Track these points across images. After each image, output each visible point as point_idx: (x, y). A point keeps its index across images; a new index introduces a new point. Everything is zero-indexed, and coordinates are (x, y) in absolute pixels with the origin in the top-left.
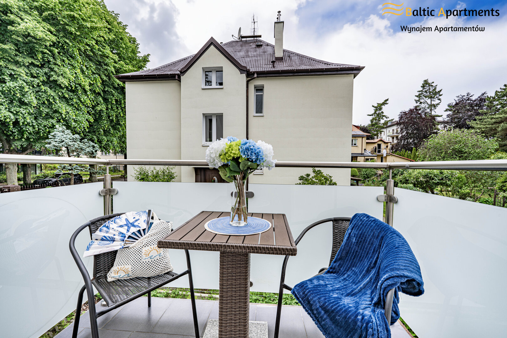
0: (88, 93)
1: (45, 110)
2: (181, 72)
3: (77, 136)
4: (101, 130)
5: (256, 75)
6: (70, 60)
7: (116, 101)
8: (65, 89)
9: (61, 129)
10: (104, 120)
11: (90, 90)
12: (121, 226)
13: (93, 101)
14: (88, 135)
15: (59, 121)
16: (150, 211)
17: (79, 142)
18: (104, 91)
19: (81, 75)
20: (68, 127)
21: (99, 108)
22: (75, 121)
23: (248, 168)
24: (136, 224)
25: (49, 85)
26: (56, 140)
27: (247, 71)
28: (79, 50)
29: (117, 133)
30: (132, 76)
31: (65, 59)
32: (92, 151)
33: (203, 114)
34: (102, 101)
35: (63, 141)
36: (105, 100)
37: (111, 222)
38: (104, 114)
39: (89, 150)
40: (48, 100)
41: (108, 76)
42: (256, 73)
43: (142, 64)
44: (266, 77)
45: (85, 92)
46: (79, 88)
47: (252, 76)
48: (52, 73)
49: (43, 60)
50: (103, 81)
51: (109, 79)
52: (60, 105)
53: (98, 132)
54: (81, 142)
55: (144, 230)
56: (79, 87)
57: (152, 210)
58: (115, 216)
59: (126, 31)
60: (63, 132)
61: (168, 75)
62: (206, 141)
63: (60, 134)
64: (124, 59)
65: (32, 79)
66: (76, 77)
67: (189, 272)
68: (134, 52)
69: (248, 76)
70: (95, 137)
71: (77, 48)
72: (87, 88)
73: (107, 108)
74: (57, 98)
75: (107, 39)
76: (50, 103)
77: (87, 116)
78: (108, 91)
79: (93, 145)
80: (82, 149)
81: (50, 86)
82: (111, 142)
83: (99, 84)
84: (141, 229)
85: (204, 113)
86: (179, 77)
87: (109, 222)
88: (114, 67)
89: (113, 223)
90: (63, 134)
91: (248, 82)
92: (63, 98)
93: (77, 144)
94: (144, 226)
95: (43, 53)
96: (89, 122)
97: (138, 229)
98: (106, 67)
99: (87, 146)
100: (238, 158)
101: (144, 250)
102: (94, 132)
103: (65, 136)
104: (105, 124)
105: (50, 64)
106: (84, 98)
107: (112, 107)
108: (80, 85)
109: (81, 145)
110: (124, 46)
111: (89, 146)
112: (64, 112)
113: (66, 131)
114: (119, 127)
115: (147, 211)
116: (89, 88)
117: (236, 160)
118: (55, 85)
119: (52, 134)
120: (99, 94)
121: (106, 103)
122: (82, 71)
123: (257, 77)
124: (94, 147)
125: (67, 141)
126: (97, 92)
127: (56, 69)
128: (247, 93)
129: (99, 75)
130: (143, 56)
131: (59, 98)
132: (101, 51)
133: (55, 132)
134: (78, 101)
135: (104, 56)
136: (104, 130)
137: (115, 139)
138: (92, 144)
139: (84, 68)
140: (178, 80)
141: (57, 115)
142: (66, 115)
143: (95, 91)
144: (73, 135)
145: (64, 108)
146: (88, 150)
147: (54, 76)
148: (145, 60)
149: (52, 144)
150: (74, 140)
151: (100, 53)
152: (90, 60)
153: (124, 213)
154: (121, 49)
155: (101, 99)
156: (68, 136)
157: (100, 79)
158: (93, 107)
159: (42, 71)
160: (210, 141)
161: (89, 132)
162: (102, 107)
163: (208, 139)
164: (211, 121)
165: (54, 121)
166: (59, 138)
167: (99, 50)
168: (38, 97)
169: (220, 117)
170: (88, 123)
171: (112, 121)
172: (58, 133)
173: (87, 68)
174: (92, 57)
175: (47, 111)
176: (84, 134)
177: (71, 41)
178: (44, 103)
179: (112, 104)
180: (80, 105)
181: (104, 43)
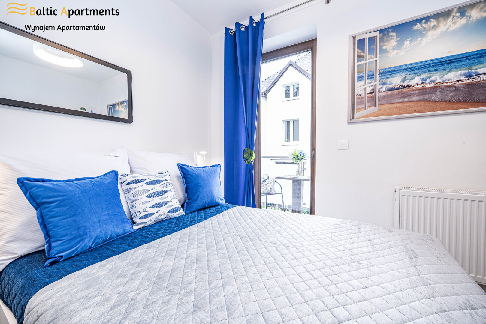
2: (267, 91)
23: (302, 158)
24: (264, 178)
33: (283, 121)
55: (267, 180)
57: (268, 174)
62: (285, 141)
67: (282, 193)
86: (265, 94)
94: (266, 179)
100: (298, 155)
101: (268, 185)
117: (297, 156)
140: (265, 97)
163: (287, 140)
169: (296, 121)
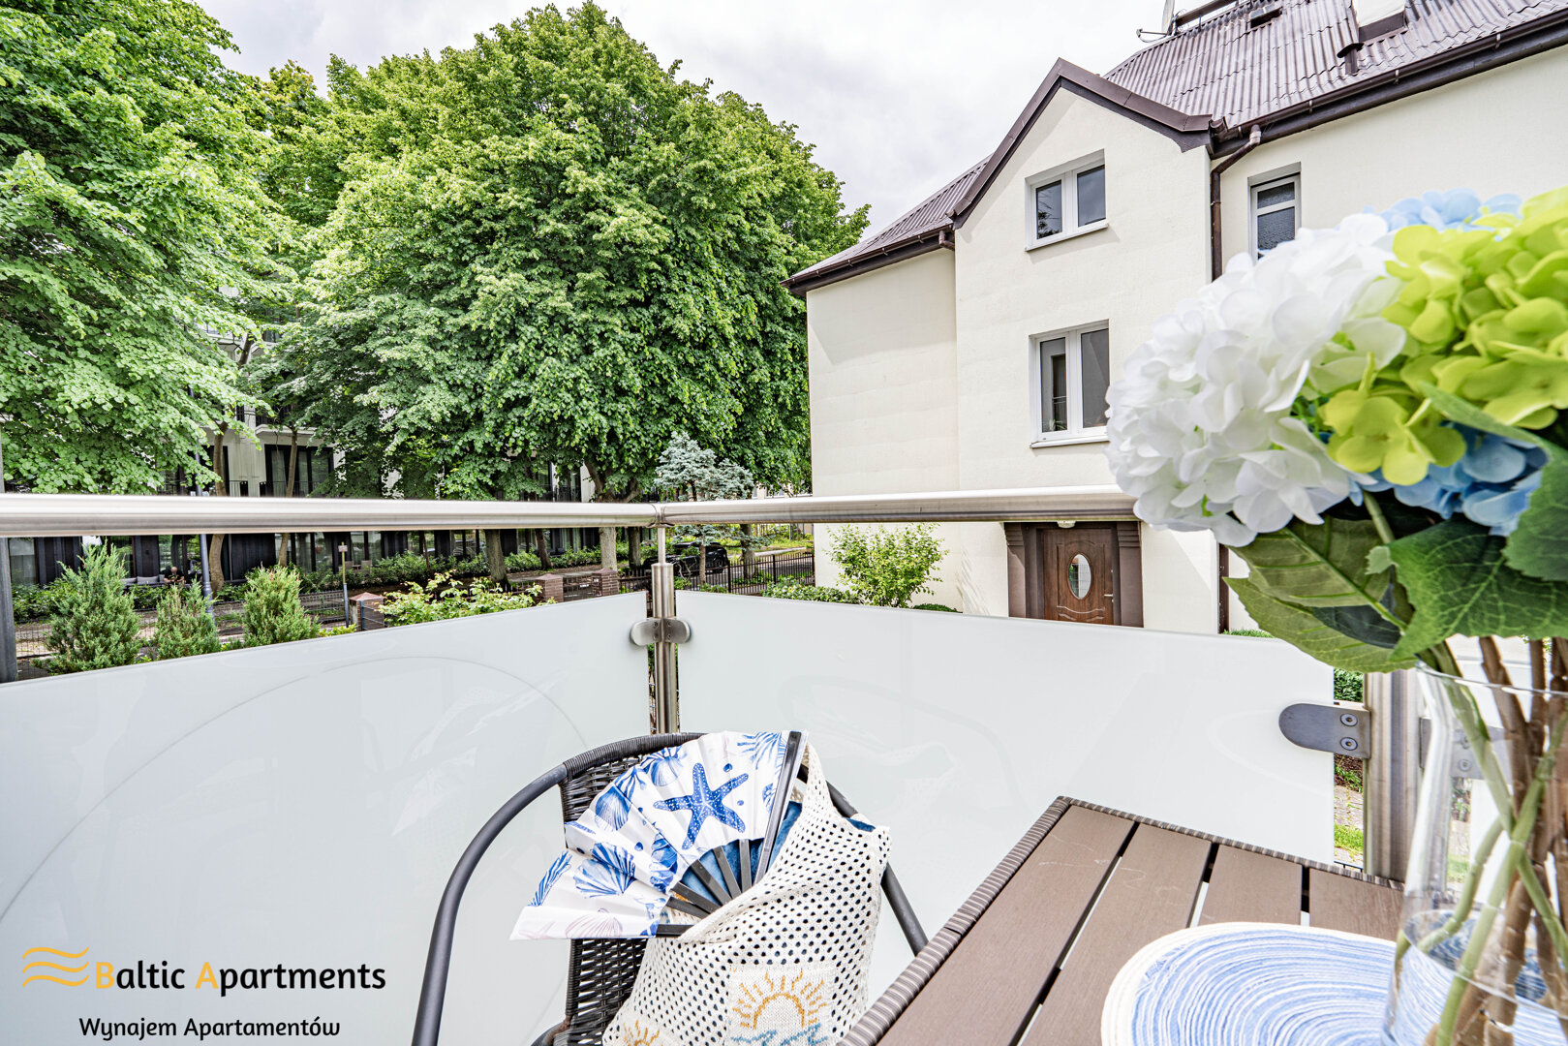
0: (733, 344)
1: (657, 400)
2: (955, 217)
3: (710, 452)
4: (761, 433)
5: (1255, 136)
6: (696, 274)
7: (793, 350)
8: (689, 344)
9: (680, 439)
10: (767, 406)
11: (736, 336)
12: (672, 804)
13: (742, 363)
14: (735, 449)
15: (678, 422)
16: (795, 736)
17: (713, 468)
18: (764, 334)
19: (717, 304)
20: (695, 433)
21: (755, 377)
22: (707, 417)
24: (729, 801)
25: (660, 343)
26: (671, 466)
27: (1212, 130)
28: (714, 243)
29: (795, 436)
30: (821, 270)
31: (688, 273)
32: (738, 488)
33: (1033, 338)
34: (762, 359)
35: (684, 467)
36: (768, 354)
37: (641, 775)
38: (767, 393)
39: (732, 486)
40: (660, 377)
41: (774, 294)
42: (1256, 127)
43: (851, 237)
44: (1310, 126)
45: (726, 341)
46: (714, 335)
47: (1234, 146)
48: (665, 312)
49: (650, 286)
50: (761, 307)
51: (774, 300)
52: (678, 382)
53: (754, 438)
54: (716, 466)
55: (755, 846)
56: (714, 333)
57: (805, 734)
58: (661, 748)
59: (811, 160)
60: (685, 445)
61: (915, 238)
62: (1045, 429)
63: (678, 451)
64: (808, 238)
65: (632, 336)
66: (708, 311)
68: (830, 211)
69: (1216, 149)
70: (748, 451)
71: (710, 239)
72: (730, 331)
73: (771, 373)
74: (675, 369)
75: (767, 195)
76: (664, 384)
77: (729, 401)
78: (771, 332)
79: (741, 473)
80: (718, 484)
81: (664, 344)
82: (783, 461)
83: (753, 318)
84: (745, 836)
85: (1035, 332)
86: (949, 234)
87: (633, 775)
88: (786, 265)
89: (646, 777)
90: (683, 451)
91: (1215, 177)
92: (685, 367)
93: (709, 474)
94: (759, 820)
95: (649, 271)
96: (735, 414)
97: (734, 834)
98: (769, 270)
99: (731, 474)
101: (737, 980)
102: (746, 439)
103: (687, 455)
104: (770, 416)
105: (661, 293)
106: (724, 357)
107: (782, 371)
108: (714, 327)
109: (718, 474)
110: (807, 201)
111: (733, 476)
112: (685, 398)
113: (689, 443)
114: (800, 419)
115: (786, 737)
116: (733, 331)
118: (667, 338)
119: (665, 453)
120: (755, 342)
121: (770, 361)
122: (720, 293)
123: (1264, 141)
124: (742, 477)
125: (690, 466)
126: (748, 337)
127: (671, 302)
128: (1213, 220)
129: (753, 296)
130: (851, 214)
131: (679, 369)
132: (756, 234)
133: (672, 449)
134: (712, 368)
135: (763, 245)
136: (767, 433)
137: (790, 453)
138: (740, 469)
139: (724, 284)
140: (946, 246)
141: (675, 408)
142: (690, 405)
143: (744, 338)
144: (702, 448)
145: (686, 388)
146: (730, 485)
147: (668, 318)
148: (859, 224)
149: (663, 477)
150: (703, 463)
151: (755, 239)
152: (736, 261)
153: (696, 737)
154: (800, 211)
155: (758, 354)
156: (693, 455)
157: (754, 305)
158: (744, 376)
159: (647, 314)
160: (1057, 429)
161: (736, 441)
162: (761, 374)
163: (1051, 423)
164: (1059, 362)
165: (668, 422)
166: (677, 461)
167: (753, 232)
168: (643, 373)
169: (1096, 339)
170: (733, 418)
171: (783, 406)
172: (675, 449)
173: (729, 283)
174: (738, 252)
175: (659, 401)
176: (726, 447)
177: (698, 229)
178: (653, 385)
179: (783, 362)
180: (717, 377)
181: (762, 207)
